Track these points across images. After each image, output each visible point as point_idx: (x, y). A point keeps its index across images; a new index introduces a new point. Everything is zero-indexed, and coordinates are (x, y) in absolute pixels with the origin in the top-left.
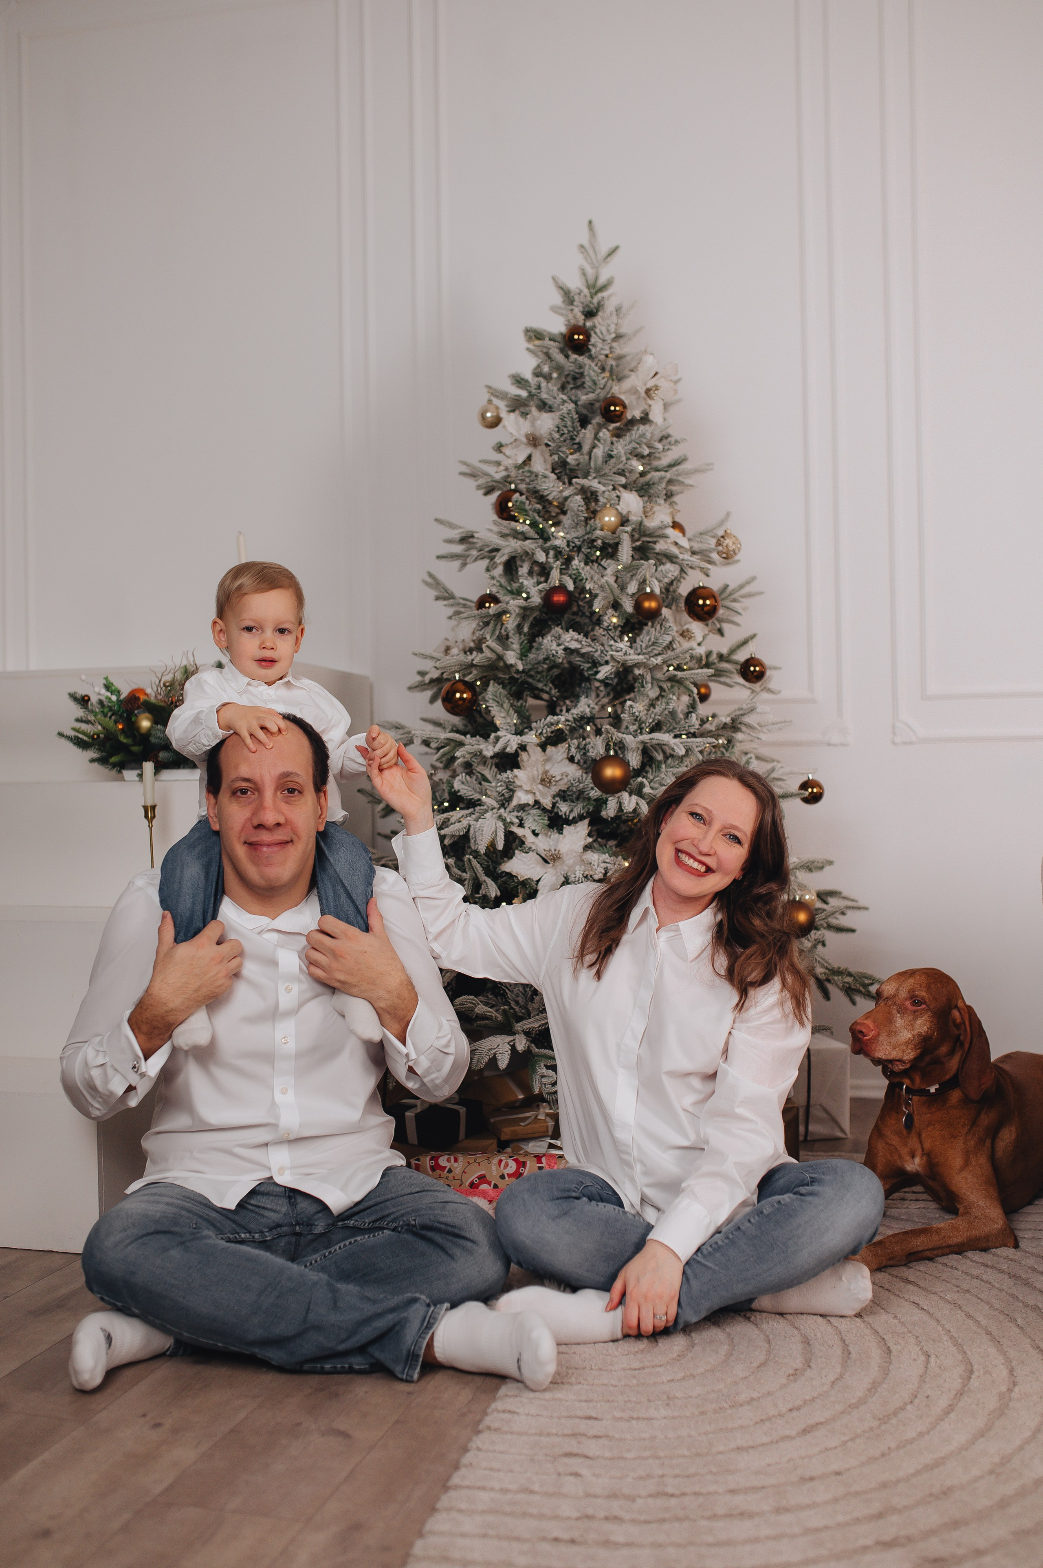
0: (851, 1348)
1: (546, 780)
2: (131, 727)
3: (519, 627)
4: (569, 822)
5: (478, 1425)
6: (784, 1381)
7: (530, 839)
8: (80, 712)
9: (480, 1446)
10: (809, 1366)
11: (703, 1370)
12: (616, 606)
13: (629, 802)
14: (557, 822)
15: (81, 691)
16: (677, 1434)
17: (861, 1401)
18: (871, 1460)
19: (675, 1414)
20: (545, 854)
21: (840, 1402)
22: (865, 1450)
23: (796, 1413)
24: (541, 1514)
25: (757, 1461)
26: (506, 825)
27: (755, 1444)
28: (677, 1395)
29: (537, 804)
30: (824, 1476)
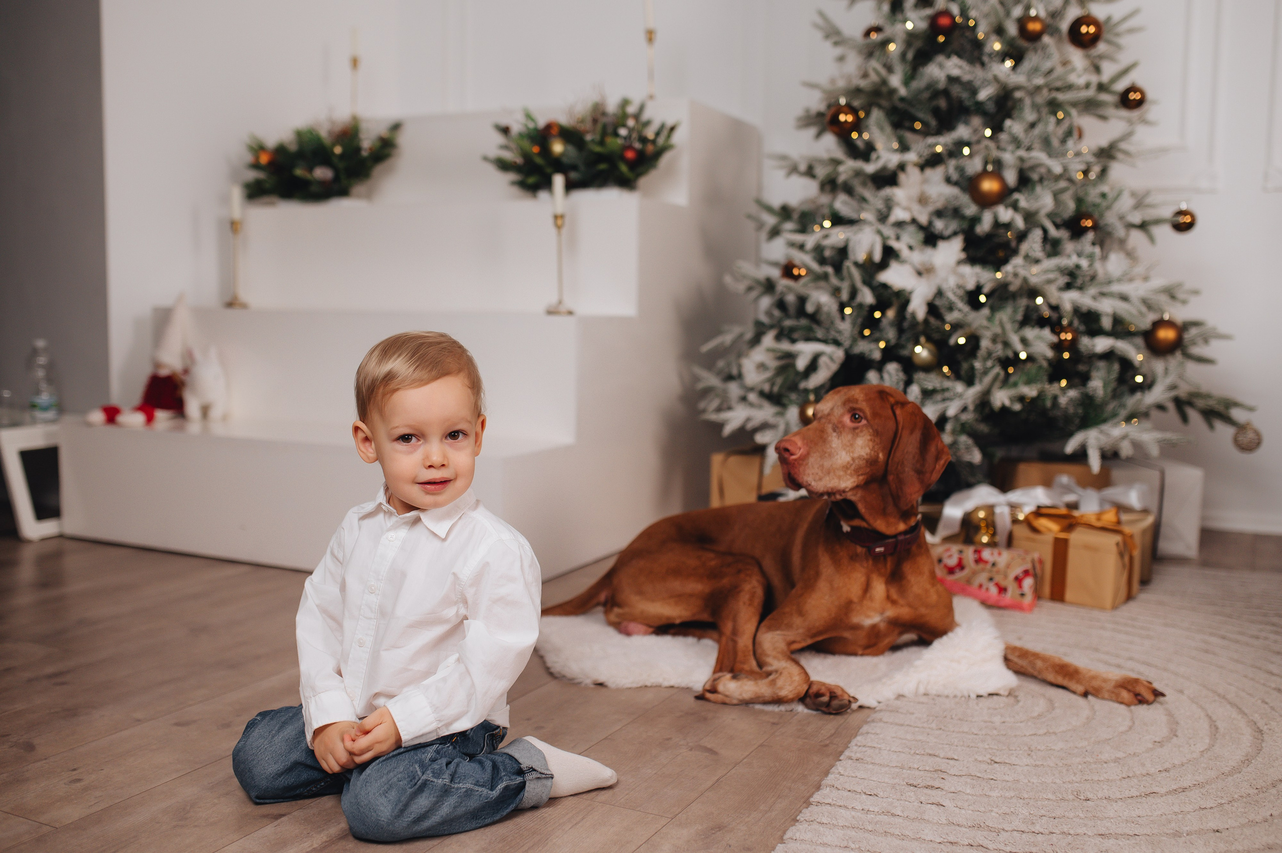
0: (1219, 724)
1: (923, 200)
2: (546, 150)
3: (903, 56)
4: (944, 238)
5: (841, 755)
6: (1150, 746)
7: (905, 252)
8: (500, 139)
9: (842, 772)
10: (1177, 736)
11: (1064, 729)
12: (999, 31)
13: (1005, 214)
14: (931, 239)
15: (504, 122)
16: (1041, 780)
17: (1236, 770)
18: (1252, 823)
19: (1038, 763)
20: (920, 267)
21: (1213, 769)
22: (1245, 813)
23: (1164, 774)
24: (902, 835)
25: (1127, 811)
26: (884, 239)
27: (1124, 796)
28: (1039, 747)
29: (914, 221)
30: (1200, 832)
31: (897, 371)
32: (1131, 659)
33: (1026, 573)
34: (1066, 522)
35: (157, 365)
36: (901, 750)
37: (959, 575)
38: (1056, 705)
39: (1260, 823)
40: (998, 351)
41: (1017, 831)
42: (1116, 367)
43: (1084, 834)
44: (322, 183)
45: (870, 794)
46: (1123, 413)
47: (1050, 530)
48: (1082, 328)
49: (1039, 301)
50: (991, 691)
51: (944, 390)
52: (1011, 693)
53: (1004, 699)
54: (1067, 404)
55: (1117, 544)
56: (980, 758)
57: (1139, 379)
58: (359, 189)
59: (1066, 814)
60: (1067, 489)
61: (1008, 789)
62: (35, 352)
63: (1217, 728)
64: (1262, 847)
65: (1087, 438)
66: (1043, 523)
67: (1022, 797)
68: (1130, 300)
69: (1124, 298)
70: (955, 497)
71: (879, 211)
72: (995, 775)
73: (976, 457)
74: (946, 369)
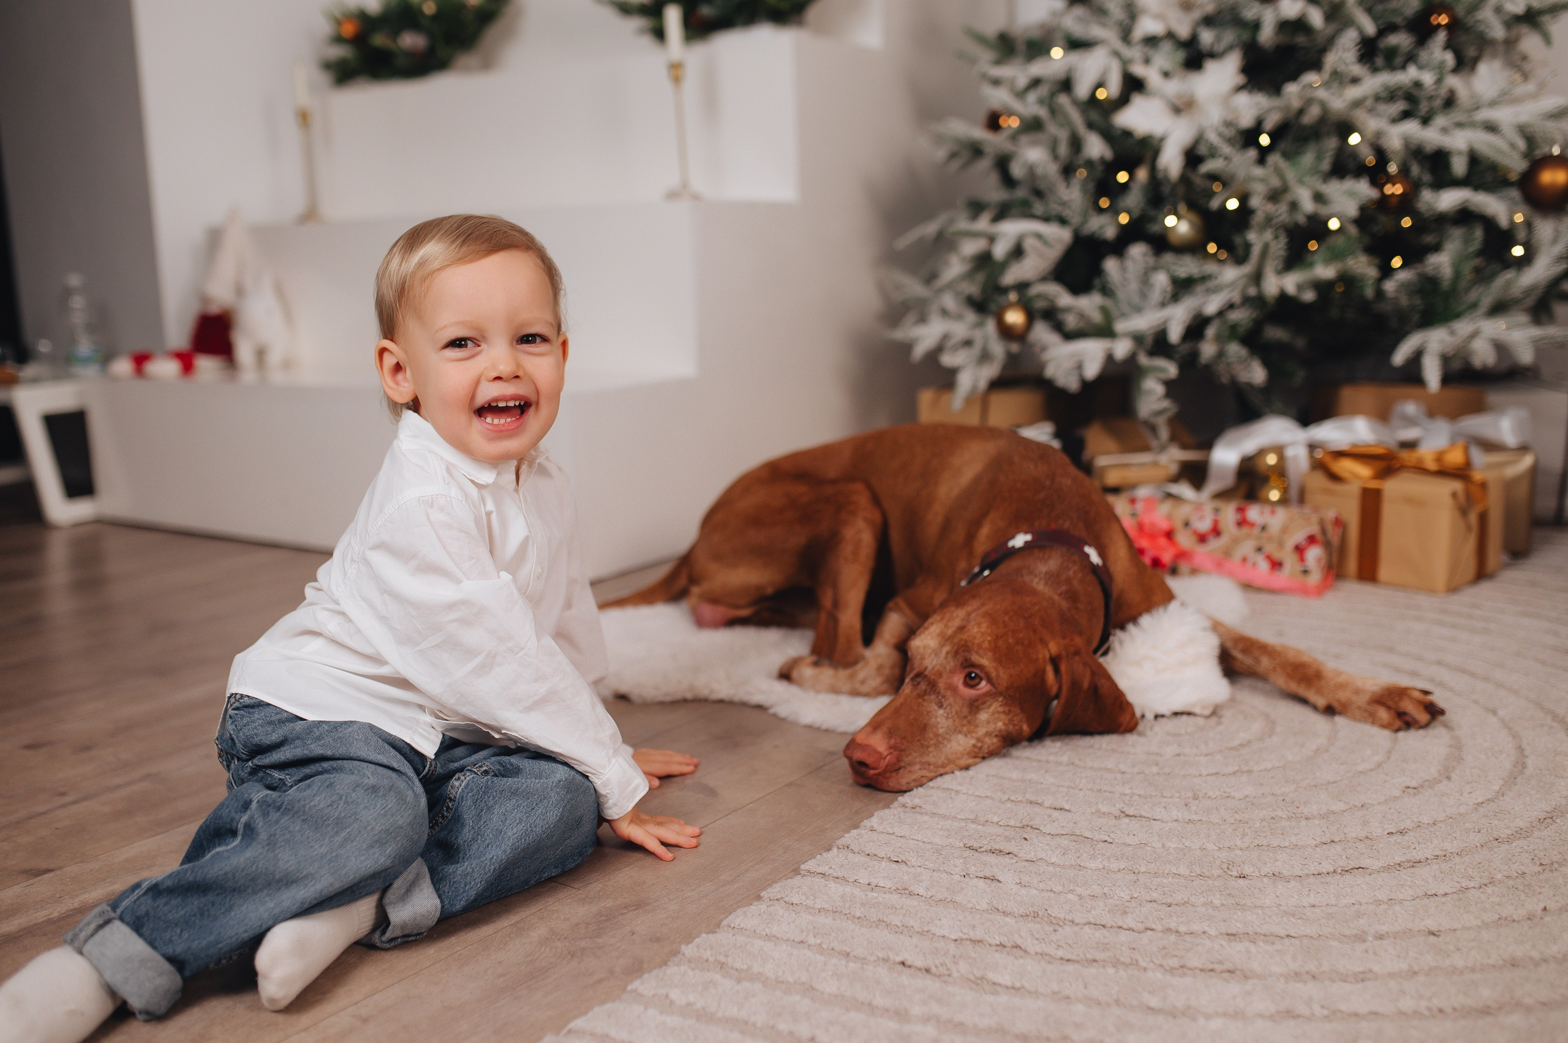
0: (1530, 760)
4: (1213, 55)
6: (1396, 793)
7: (1155, 81)
9: (876, 826)
10: (1449, 778)
11: (1269, 766)
14: (1195, 59)
16: (1183, 844)
17: (1520, 834)
18: (1503, 921)
19: (1194, 817)
20: (1177, 102)
21: (1482, 831)
22: (1499, 905)
23: (1398, 838)
24: (903, 926)
25: (1296, 897)
26: (1125, 63)
27: (1307, 872)
28: (1210, 793)
29: (1170, 35)
30: (1407, 934)
31: (1145, 255)
32: (1439, 663)
33: (1312, 540)
34: (1381, 465)
35: (205, 300)
36: (989, 794)
37: (1214, 544)
38: (1279, 729)
39: (1518, 922)
40: (1280, 215)
41: (1095, 924)
42: (1478, 233)
43: (1204, 932)
44: (411, 54)
45: (896, 860)
46: (1487, 301)
47: (1357, 476)
48: (1427, 178)
49: (1354, 139)
50: (1178, 708)
51: (1204, 278)
52: (1215, 712)
53: (1201, 721)
54: (1397, 291)
55: (1454, 495)
56: (1104, 809)
57: (1518, 251)
58: (465, 60)
59: (1193, 899)
60: (1411, 422)
61: (1119, 857)
62: (68, 292)
63: (1524, 766)
64: (1501, 962)
65: (1425, 342)
66: (1346, 466)
67: (1136, 871)
68: (1501, 129)
69: (1491, 128)
70: (1231, 435)
71: (1120, 24)
72: (1111, 835)
73: (1257, 374)
74: (1212, 248)
